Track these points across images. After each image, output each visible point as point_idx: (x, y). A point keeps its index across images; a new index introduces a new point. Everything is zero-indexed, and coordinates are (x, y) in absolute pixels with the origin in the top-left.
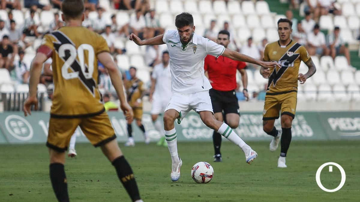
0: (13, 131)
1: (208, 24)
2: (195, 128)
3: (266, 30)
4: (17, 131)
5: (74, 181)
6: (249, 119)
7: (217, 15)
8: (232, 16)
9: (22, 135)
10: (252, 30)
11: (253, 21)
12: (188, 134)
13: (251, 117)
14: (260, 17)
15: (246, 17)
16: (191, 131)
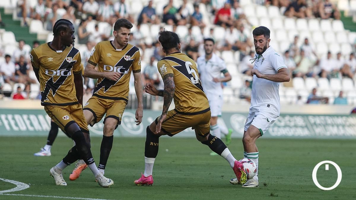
0: (126, 126)
1: (292, 39)
2: (279, 127)
3: (340, 45)
4: (129, 126)
5: (180, 171)
6: (325, 120)
7: (299, 31)
8: (312, 33)
9: (134, 129)
10: (328, 45)
11: (330, 37)
12: (273, 131)
13: (327, 118)
14: (336, 34)
15: (324, 33)
16: (276, 129)
